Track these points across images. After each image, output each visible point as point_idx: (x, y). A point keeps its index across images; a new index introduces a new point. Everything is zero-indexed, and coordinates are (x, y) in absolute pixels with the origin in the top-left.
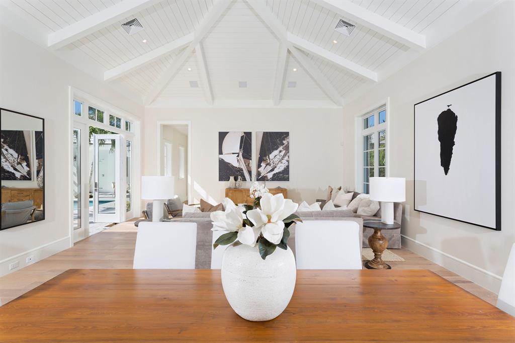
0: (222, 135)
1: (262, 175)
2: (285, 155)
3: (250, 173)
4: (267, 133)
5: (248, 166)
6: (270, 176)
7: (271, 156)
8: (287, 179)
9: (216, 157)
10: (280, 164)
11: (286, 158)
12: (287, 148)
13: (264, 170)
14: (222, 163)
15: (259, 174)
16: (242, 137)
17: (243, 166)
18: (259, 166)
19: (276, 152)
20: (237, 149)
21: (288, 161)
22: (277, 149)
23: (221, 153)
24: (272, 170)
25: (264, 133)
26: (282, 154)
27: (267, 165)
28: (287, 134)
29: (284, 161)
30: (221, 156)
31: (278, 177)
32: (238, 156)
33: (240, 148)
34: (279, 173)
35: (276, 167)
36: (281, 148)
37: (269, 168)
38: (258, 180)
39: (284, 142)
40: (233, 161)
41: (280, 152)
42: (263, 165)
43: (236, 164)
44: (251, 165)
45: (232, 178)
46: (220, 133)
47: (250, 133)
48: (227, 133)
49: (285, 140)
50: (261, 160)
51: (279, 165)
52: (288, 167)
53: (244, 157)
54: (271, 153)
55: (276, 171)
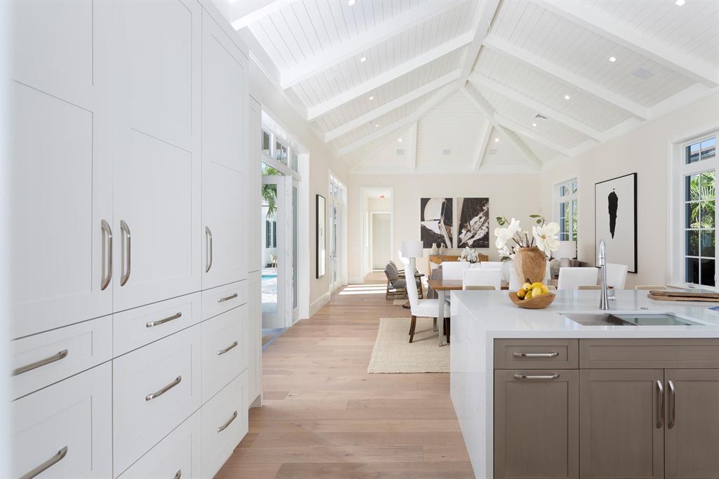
0: (424, 202)
1: (463, 242)
2: (485, 221)
3: (451, 239)
4: (468, 199)
5: (449, 233)
6: (471, 242)
7: (472, 222)
8: (487, 246)
9: (419, 224)
10: (480, 231)
11: (486, 224)
12: (487, 215)
13: (465, 236)
14: (424, 229)
15: (460, 240)
16: (444, 203)
17: (445, 233)
18: (460, 233)
19: (476, 219)
20: (438, 216)
21: (488, 227)
22: (477, 215)
23: (423, 219)
24: (473, 237)
25: (465, 199)
26: (482, 220)
27: (467, 232)
28: (487, 200)
29: (484, 228)
30: (423, 223)
31: (478, 244)
32: (439, 223)
33: (442, 214)
34: (480, 240)
35: (476, 234)
36: (481, 215)
37: (470, 235)
38: (459, 247)
39: (484, 208)
40: (435, 227)
41: (481, 218)
42: (464, 231)
43: (437, 231)
44: (452, 232)
45: (434, 245)
46: (422, 199)
47: (451, 199)
48: (429, 199)
49: (484, 206)
50: (461, 227)
51: (479, 232)
52: (488, 233)
53: (445, 224)
54: (471, 219)
55: (477, 237)
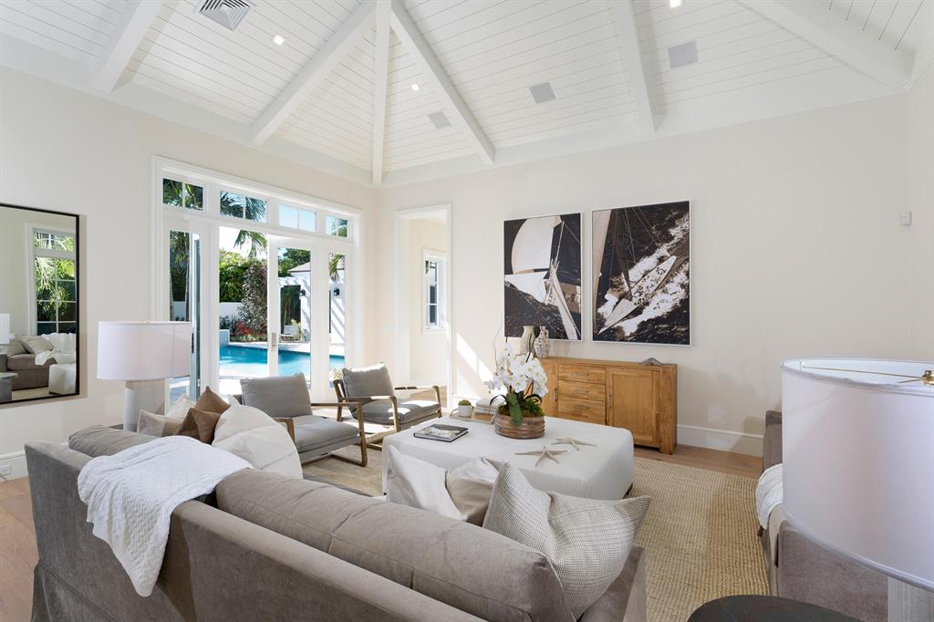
0: (512, 229)
1: (608, 324)
2: (675, 269)
3: (577, 318)
4: (622, 210)
5: (572, 301)
6: (630, 327)
7: (634, 273)
8: (684, 339)
9: (500, 280)
10: (660, 296)
11: (680, 277)
12: (682, 250)
13: (614, 311)
14: (512, 294)
15: (599, 321)
16: (557, 229)
17: (559, 301)
18: (600, 301)
19: (647, 263)
20: (544, 258)
21: (685, 287)
22: (649, 254)
23: (508, 270)
24: (637, 312)
25: (613, 211)
26: (667, 265)
27: (621, 298)
28: (683, 208)
29: (672, 287)
30: (510, 278)
31: (653, 331)
32: (547, 277)
33: (553, 256)
34: (658, 320)
35: (647, 304)
36: (663, 250)
37: (627, 306)
38: (596, 337)
39: (673, 232)
40: (534, 287)
41: (661, 260)
42: (611, 297)
43: (540, 295)
44: (578, 298)
45: (528, 330)
46: (507, 224)
47: (577, 217)
48: (523, 221)
49: (674, 226)
50: (604, 285)
51: (656, 300)
52: (685, 303)
53: (561, 279)
54: (632, 265)
55: (648, 314)
